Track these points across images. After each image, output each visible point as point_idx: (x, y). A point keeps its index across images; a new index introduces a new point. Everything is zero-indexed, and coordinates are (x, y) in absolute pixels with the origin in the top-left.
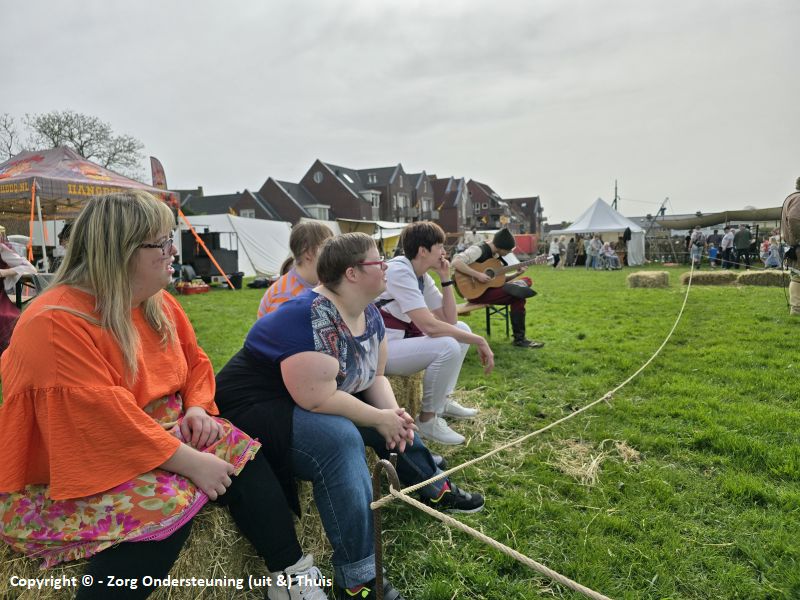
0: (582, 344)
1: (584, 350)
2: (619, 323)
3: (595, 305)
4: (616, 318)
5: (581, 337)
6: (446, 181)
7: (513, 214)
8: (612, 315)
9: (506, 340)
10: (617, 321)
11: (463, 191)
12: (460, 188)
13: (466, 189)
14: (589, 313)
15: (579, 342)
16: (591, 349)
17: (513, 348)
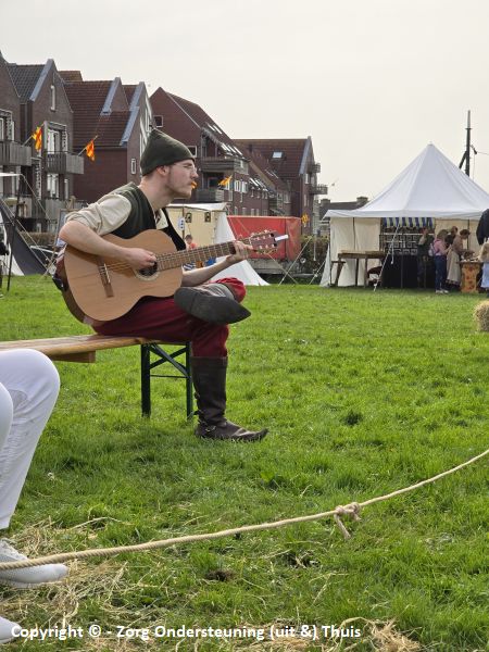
0: (351, 433)
1: (352, 444)
2: (442, 395)
3: (398, 361)
4: (436, 384)
5: (353, 420)
6: (102, 88)
7: (253, 174)
8: (430, 380)
9: (183, 425)
10: (437, 390)
11: (141, 113)
12: (134, 108)
13: (149, 111)
14: (382, 375)
15: (346, 428)
16: (367, 443)
17: (194, 440)
